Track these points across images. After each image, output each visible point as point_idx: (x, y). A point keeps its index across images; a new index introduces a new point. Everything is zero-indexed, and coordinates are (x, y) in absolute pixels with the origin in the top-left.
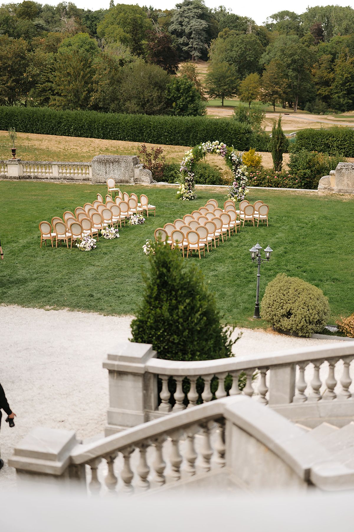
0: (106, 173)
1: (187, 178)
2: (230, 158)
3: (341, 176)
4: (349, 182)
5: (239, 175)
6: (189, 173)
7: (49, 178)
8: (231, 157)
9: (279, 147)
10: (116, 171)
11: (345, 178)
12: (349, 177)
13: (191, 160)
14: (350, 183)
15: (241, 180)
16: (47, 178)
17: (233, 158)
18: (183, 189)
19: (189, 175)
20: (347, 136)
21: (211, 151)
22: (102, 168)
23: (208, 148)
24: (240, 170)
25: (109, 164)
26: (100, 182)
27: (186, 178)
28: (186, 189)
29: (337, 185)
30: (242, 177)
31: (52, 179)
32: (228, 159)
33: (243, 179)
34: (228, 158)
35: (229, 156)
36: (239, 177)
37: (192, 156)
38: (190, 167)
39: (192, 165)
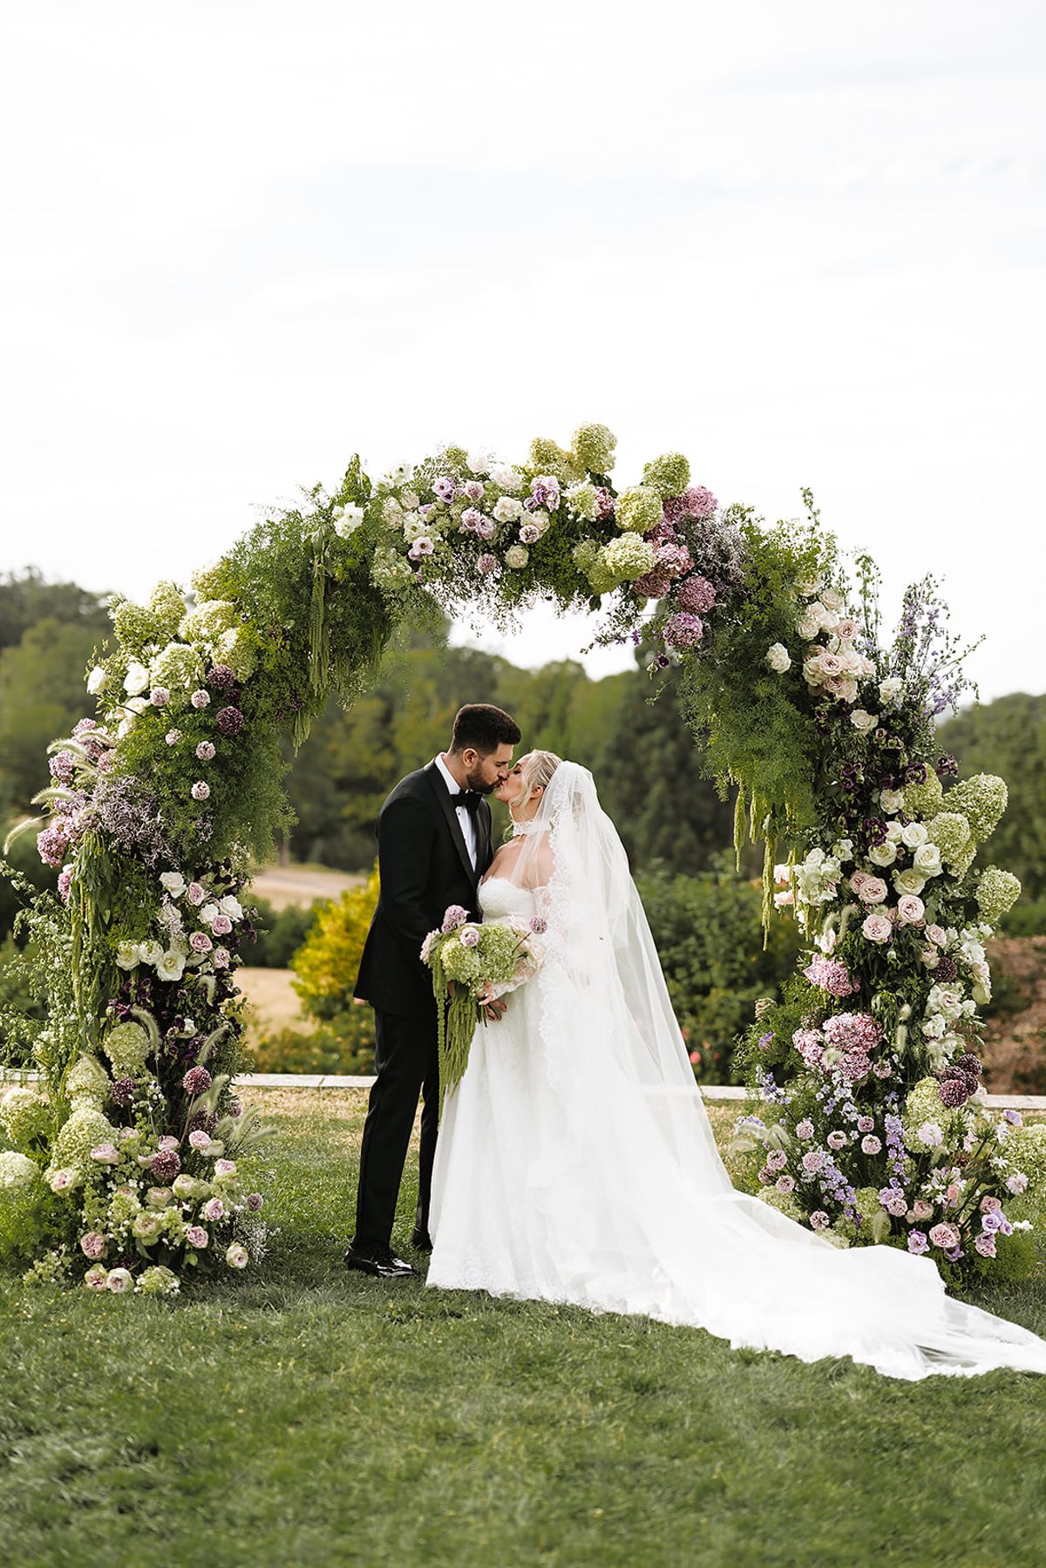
2: (780, 658)
6: (173, 881)
8: (800, 650)
13: (216, 698)
17: (817, 665)
18: (86, 1113)
19: (170, 916)
21: (517, 556)
24: (913, 835)
27: (133, 952)
28: (119, 1114)
30: (939, 936)
32: (766, 672)
33: (952, 969)
34: (749, 662)
35: (779, 628)
36: (907, 937)
37: (231, 637)
38: (200, 790)
39: (218, 761)
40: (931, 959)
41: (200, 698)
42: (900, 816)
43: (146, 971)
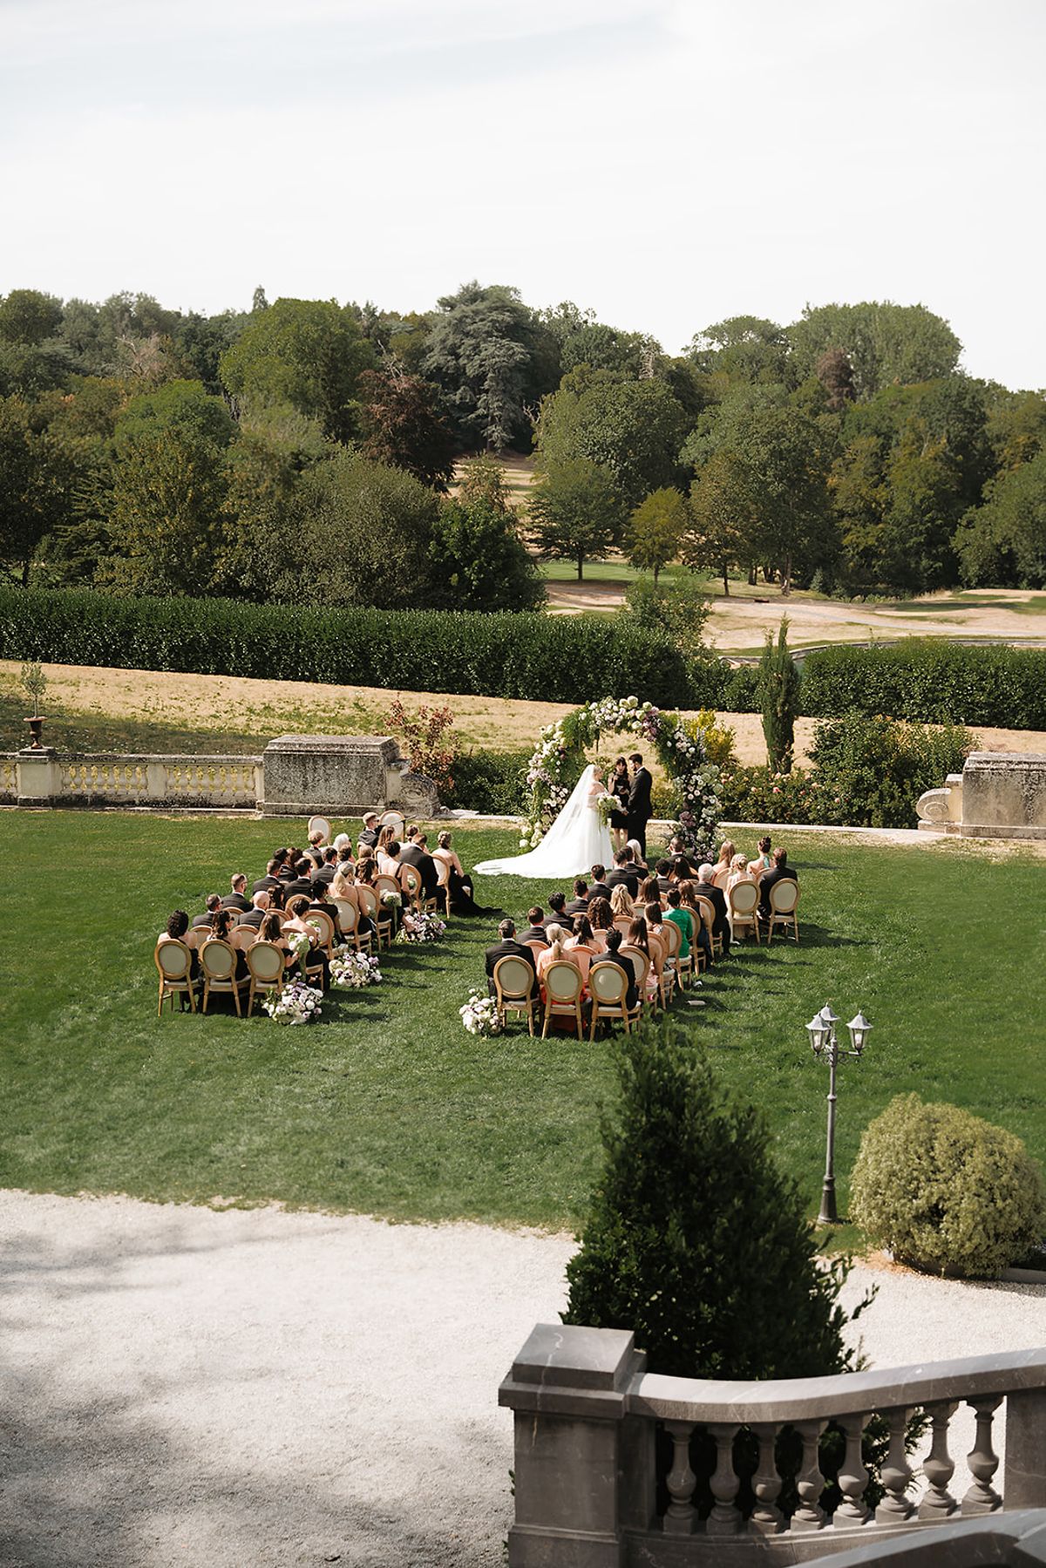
0: (305, 786)
1: (549, 802)
2: (669, 744)
3: (978, 791)
4: (1001, 808)
5: (697, 793)
6: (553, 787)
7: (137, 802)
8: (674, 741)
9: (783, 705)
10: (333, 782)
11: (991, 795)
12: (1002, 794)
13: (561, 752)
14: (1004, 810)
15: (703, 806)
16: (132, 803)
17: (678, 745)
19: (553, 795)
20: (947, 665)
21: (617, 724)
22: (295, 773)
23: (607, 718)
24: (698, 778)
25: (315, 762)
26: (286, 813)
27: (545, 802)
29: (968, 815)
30: (705, 798)
31: (147, 804)
33: (708, 804)
35: (668, 739)
36: (698, 799)
37: (563, 740)
38: (558, 771)
39: (561, 765)
40: (704, 802)
41: (557, 753)
42: (697, 774)
43: (549, 805)
